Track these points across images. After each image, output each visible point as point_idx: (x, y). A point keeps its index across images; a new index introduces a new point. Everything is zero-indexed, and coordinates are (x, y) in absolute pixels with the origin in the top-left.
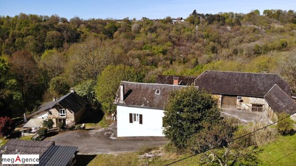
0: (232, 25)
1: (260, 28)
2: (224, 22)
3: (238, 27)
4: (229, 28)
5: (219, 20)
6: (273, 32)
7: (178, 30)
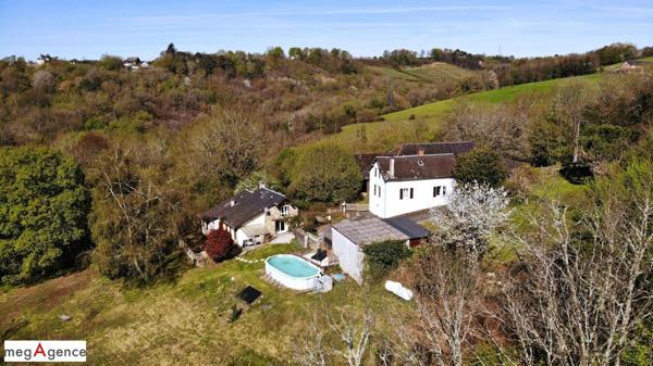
0: (250, 76)
1: (299, 83)
2: (235, 71)
3: (262, 80)
4: (247, 82)
5: (223, 67)
6: (322, 90)
7: (148, 86)
